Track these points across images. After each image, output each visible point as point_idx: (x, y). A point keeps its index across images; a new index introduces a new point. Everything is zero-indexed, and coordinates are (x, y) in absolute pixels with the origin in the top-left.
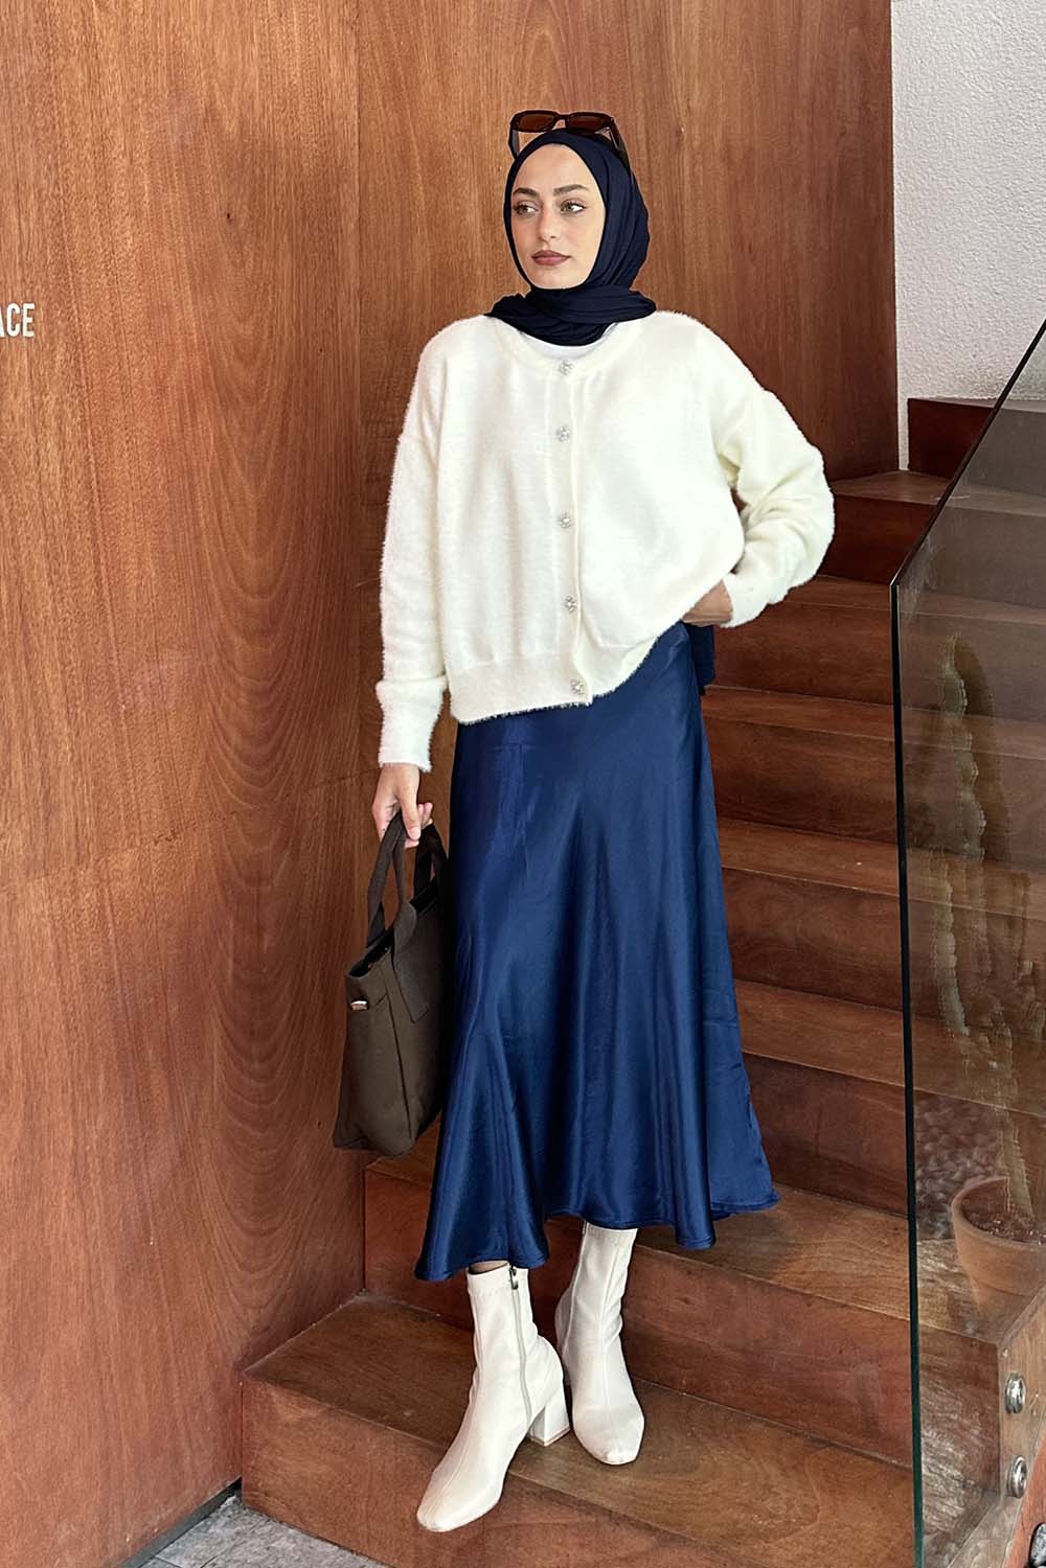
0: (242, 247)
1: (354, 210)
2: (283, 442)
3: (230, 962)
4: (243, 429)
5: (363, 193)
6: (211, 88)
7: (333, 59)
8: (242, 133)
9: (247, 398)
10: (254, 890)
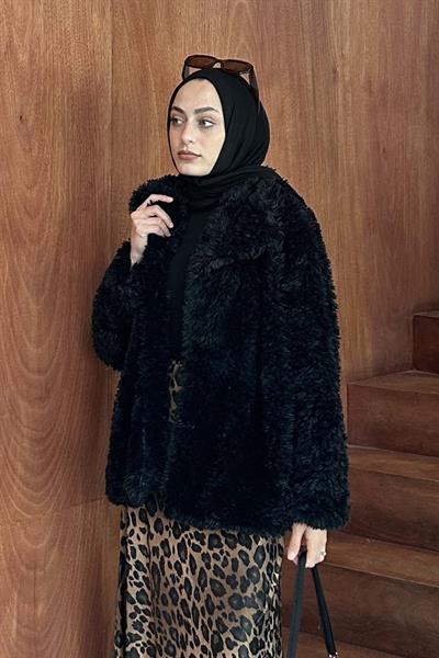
0: (30, 139)
1: (108, 116)
2: (56, 270)
3: (15, 622)
4: (28, 261)
5: (115, 105)
6: (10, 31)
7: (95, 15)
8: (31, 62)
9: (31, 240)
10: (32, 573)
